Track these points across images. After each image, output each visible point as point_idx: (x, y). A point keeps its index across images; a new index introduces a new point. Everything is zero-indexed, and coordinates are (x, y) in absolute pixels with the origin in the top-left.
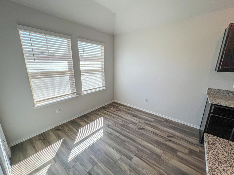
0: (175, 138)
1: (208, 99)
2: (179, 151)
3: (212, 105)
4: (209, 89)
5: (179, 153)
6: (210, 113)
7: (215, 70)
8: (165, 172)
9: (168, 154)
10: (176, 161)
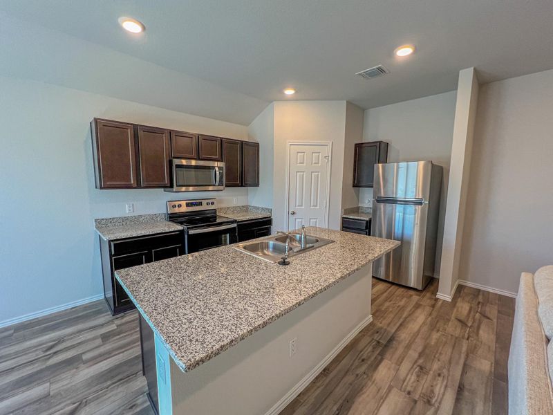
0: (63, 341)
1: (102, 236)
2: (83, 353)
3: (110, 242)
4: (96, 221)
5: (85, 357)
6: (111, 256)
7: (96, 188)
8: (74, 404)
9: (64, 376)
10: (86, 371)
